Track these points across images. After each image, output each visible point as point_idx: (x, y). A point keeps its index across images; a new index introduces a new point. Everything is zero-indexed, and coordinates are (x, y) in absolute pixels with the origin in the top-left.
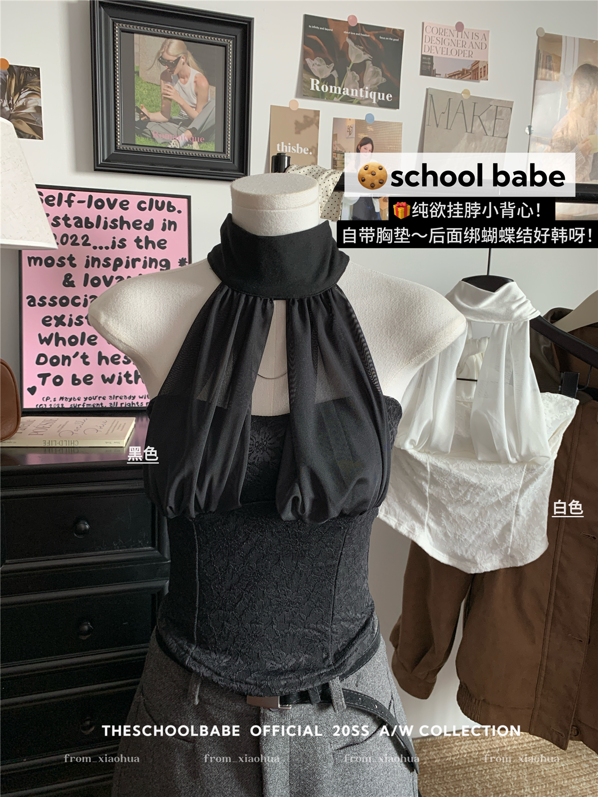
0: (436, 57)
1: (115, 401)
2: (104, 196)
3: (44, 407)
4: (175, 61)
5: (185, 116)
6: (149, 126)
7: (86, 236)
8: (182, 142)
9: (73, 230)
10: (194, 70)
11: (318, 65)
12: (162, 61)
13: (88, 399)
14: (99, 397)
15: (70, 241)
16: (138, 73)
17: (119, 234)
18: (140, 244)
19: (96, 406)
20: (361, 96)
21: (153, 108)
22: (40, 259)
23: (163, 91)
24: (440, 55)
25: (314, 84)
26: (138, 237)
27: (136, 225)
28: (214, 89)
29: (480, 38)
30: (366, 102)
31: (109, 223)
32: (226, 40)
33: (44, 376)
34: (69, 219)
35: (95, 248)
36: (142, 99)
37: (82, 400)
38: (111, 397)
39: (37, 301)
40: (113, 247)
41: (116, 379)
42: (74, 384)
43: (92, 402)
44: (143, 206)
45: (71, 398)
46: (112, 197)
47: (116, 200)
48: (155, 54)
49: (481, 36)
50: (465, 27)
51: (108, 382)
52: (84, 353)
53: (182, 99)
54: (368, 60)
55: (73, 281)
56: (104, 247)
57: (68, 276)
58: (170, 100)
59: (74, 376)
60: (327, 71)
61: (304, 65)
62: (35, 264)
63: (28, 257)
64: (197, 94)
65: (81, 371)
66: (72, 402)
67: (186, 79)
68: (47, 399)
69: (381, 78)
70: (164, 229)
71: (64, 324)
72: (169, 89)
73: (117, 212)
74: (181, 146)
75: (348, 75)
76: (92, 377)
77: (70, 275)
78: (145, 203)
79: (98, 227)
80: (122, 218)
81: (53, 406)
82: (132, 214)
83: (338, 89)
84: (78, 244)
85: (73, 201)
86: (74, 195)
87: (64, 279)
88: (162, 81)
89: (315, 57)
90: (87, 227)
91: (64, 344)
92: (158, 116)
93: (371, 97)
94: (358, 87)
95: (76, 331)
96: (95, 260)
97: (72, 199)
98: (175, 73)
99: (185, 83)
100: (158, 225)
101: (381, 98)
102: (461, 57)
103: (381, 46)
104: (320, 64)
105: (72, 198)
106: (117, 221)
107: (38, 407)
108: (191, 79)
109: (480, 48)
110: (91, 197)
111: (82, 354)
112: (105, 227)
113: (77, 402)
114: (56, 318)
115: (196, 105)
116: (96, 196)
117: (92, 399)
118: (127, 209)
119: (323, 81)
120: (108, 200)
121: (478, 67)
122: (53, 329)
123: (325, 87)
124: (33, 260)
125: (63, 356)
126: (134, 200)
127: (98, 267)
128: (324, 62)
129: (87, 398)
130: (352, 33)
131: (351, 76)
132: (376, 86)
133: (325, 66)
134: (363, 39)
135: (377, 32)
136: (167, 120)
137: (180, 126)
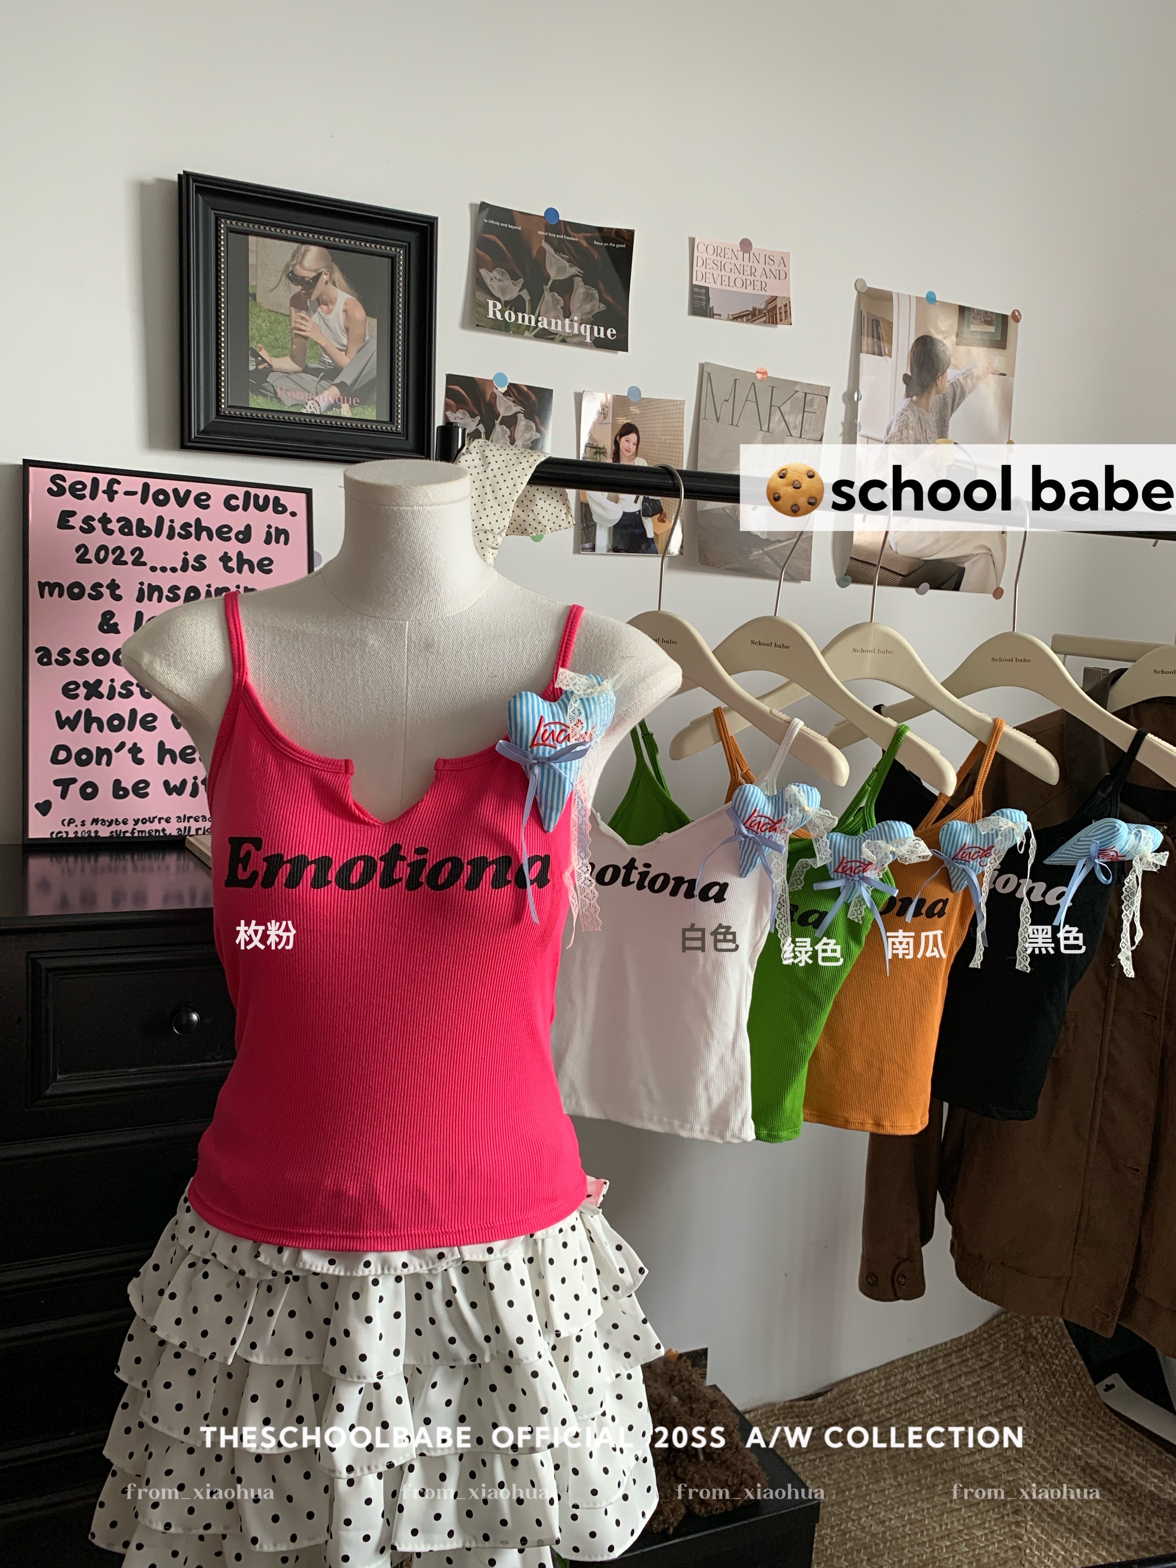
0: (713, 288)
1: (186, 824)
2: (169, 486)
3: (65, 835)
4: (313, 279)
5: (329, 364)
6: (271, 378)
7: (139, 549)
8: (324, 405)
9: (117, 540)
10: (344, 293)
11: (499, 280)
12: (293, 278)
13: (140, 823)
14: (160, 819)
15: (111, 557)
16: (254, 296)
17: (193, 547)
18: (230, 564)
19: (153, 833)
20: (567, 330)
21: (278, 350)
22: (60, 586)
23: (293, 324)
25: (494, 309)
26: (226, 553)
27: (223, 533)
28: (374, 322)
29: (777, 264)
30: (576, 340)
31: (178, 530)
32: (393, 249)
33: (64, 784)
34: (110, 521)
35: (153, 569)
36: (261, 337)
37: (131, 823)
38: (179, 818)
39: (55, 656)
40: (184, 568)
41: (189, 788)
42: (116, 796)
43: (148, 827)
44: (233, 502)
45: (112, 820)
46: (182, 487)
47: (188, 493)
48: (281, 267)
49: (777, 260)
50: (753, 246)
51: (174, 794)
52: (135, 744)
53: (324, 339)
54: (577, 275)
55: (116, 624)
56: (168, 568)
57: (108, 616)
58: (306, 338)
59: (117, 783)
60: (513, 290)
61: (477, 279)
62: (51, 594)
63: (39, 583)
64: (347, 330)
65: (129, 774)
66: (114, 828)
67: (331, 307)
68: (69, 823)
69: (597, 303)
70: (268, 541)
71: (100, 696)
72: (303, 322)
73: (190, 512)
74: (322, 410)
75: (546, 298)
76: (147, 784)
77: (112, 614)
78: (237, 498)
79: (158, 534)
80: (198, 521)
81: (79, 835)
82: (216, 516)
83: (530, 319)
84: (125, 563)
85: (116, 492)
86: (119, 483)
87: (100, 620)
88: (293, 309)
89: (494, 269)
90: (140, 534)
91: (101, 729)
92: (285, 363)
93: (583, 332)
94: (562, 316)
95: (120, 706)
96: (153, 589)
97: (114, 489)
98: (313, 297)
99: (329, 312)
100: (258, 535)
101: (599, 333)
102: (750, 290)
103: (596, 256)
104: (501, 278)
105: (116, 487)
106: (191, 526)
107: (54, 836)
108: (339, 306)
109: (778, 277)
110: (146, 487)
111: (131, 746)
112: (171, 536)
113: (122, 828)
114: (86, 684)
115: (346, 346)
116: (155, 485)
117: (148, 823)
118: (207, 507)
119: (507, 305)
120: (176, 491)
121: (776, 306)
122: (81, 704)
123: (510, 314)
124: (47, 588)
125: (98, 748)
126: (219, 493)
127: (159, 600)
128: (508, 276)
129: (138, 820)
130: (550, 235)
131: (550, 298)
132: (590, 316)
133: (510, 282)
134: (568, 244)
135: (589, 235)
136: (300, 369)
137: (322, 379)
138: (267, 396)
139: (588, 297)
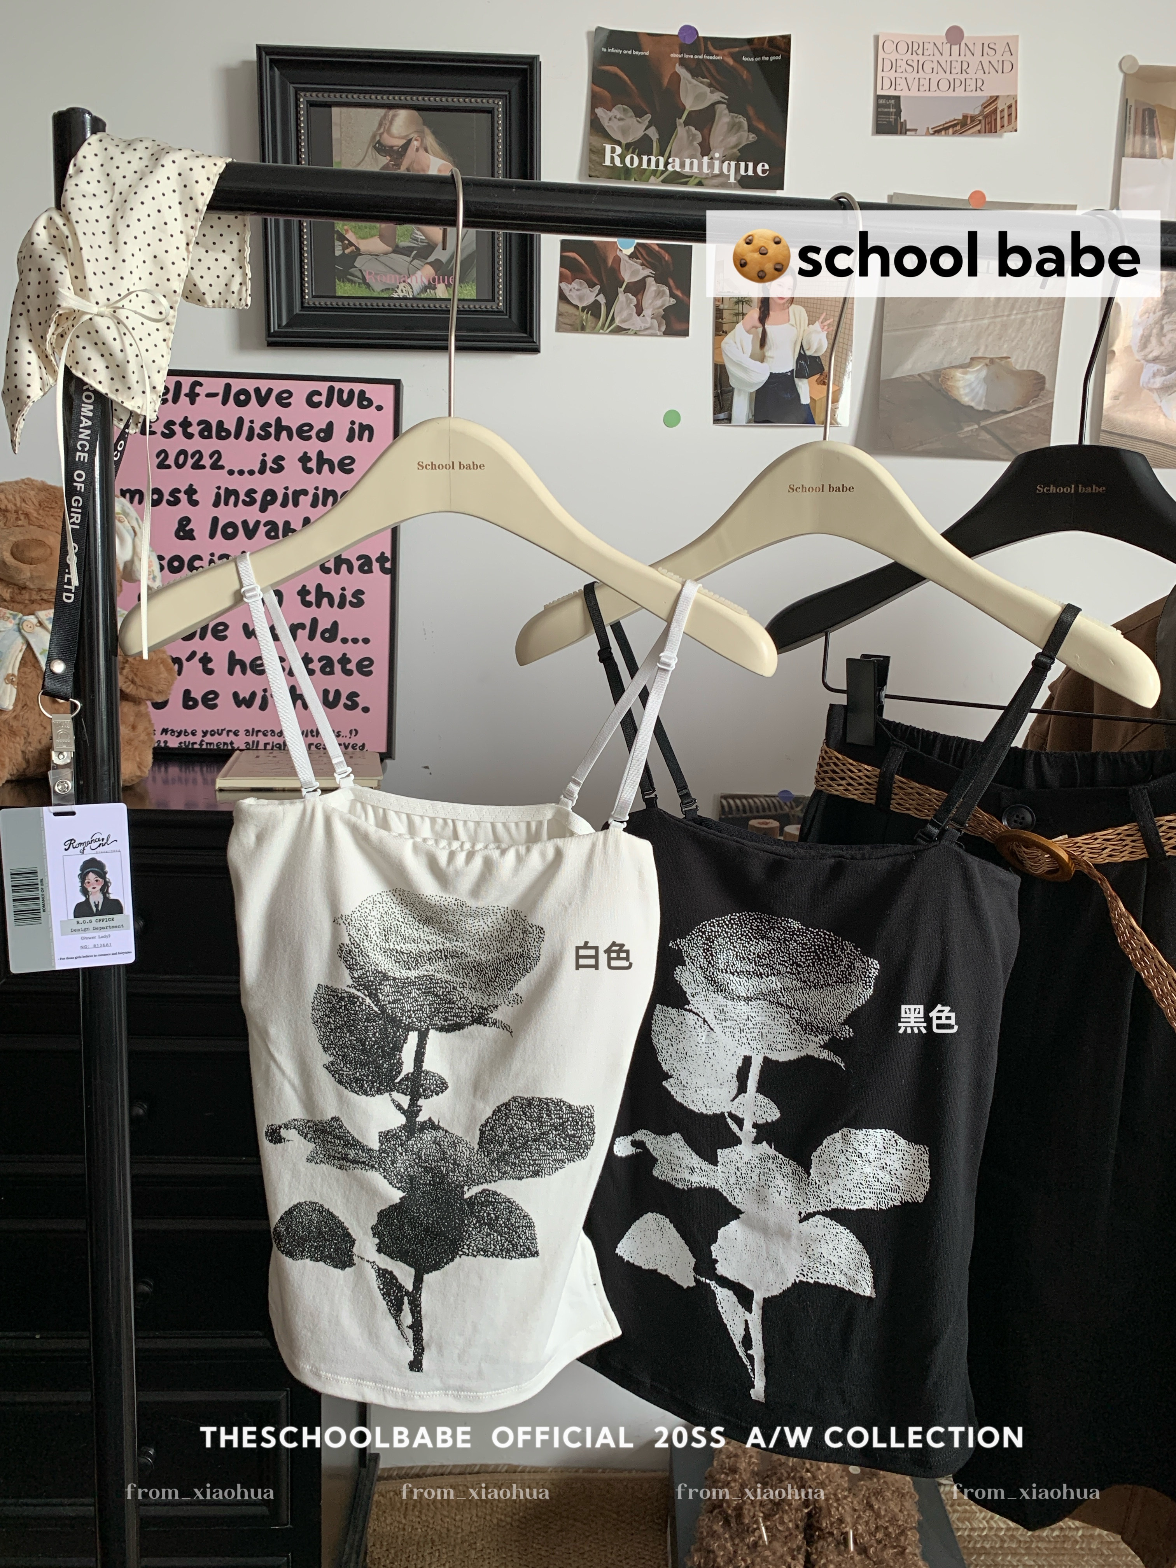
0: (906, 97)
1: (254, 738)
2: (250, 385)
5: (422, 241)
6: (359, 262)
7: (218, 452)
8: (417, 287)
9: (196, 444)
10: (437, 159)
12: (381, 148)
15: (190, 462)
17: (272, 448)
18: (309, 465)
22: (140, 493)
24: (914, 92)
26: (306, 453)
27: (303, 431)
29: (999, 52)
31: (257, 431)
34: (190, 424)
35: (231, 472)
40: (262, 471)
41: (258, 701)
44: (316, 399)
45: (181, 731)
46: (264, 385)
47: (270, 391)
48: (367, 137)
49: (1000, 48)
50: (966, 35)
51: (243, 706)
52: (206, 654)
54: (720, 102)
55: (192, 530)
56: (246, 471)
57: (184, 522)
59: (187, 693)
60: (638, 129)
62: (132, 501)
63: (121, 490)
65: (200, 685)
70: (350, 439)
73: (271, 411)
74: (415, 293)
76: (217, 695)
77: (188, 520)
78: (320, 394)
79: (237, 436)
80: (279, 420)
82: (297, 414)
84: (203, 467)
85: (198, 395)
86: (201, 385)
87: (177, 526)
90: (219, 437)
92: (374, 245)
96: (230, 493)
97: (196, 391)
98: (403, 168)
100: (340, 432)
102: (960, 92)
103: (746, 75)
104: (622, 116)
105: (198, 389)
106: (271, 426)
109: (1000, 71)
110: (228, 387)
111: (202, 655)
112: (250, 438)
113: (191, 739)
116: (237, 385)
117: (216, 735)
118: (287, 405)
120: (257, 391)
121: (996, 108)
124: (130, 496)
127: (236, 505)
128: (631, 113)
129: (207, 731)
130: (686, 56)
131: (685, 134)
132: (735, 150)
133: (634, 120)
134: (708, 64)
135: (737, 49)
136: (390, 249)
137: (414, 259)
138: (355, 283)
139: (734, 127)
